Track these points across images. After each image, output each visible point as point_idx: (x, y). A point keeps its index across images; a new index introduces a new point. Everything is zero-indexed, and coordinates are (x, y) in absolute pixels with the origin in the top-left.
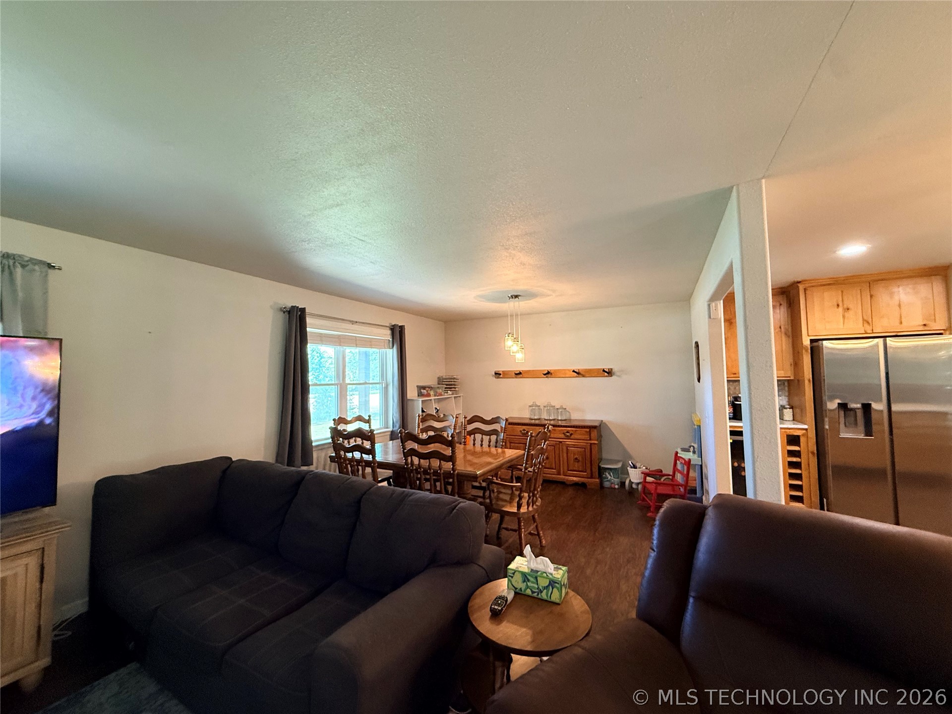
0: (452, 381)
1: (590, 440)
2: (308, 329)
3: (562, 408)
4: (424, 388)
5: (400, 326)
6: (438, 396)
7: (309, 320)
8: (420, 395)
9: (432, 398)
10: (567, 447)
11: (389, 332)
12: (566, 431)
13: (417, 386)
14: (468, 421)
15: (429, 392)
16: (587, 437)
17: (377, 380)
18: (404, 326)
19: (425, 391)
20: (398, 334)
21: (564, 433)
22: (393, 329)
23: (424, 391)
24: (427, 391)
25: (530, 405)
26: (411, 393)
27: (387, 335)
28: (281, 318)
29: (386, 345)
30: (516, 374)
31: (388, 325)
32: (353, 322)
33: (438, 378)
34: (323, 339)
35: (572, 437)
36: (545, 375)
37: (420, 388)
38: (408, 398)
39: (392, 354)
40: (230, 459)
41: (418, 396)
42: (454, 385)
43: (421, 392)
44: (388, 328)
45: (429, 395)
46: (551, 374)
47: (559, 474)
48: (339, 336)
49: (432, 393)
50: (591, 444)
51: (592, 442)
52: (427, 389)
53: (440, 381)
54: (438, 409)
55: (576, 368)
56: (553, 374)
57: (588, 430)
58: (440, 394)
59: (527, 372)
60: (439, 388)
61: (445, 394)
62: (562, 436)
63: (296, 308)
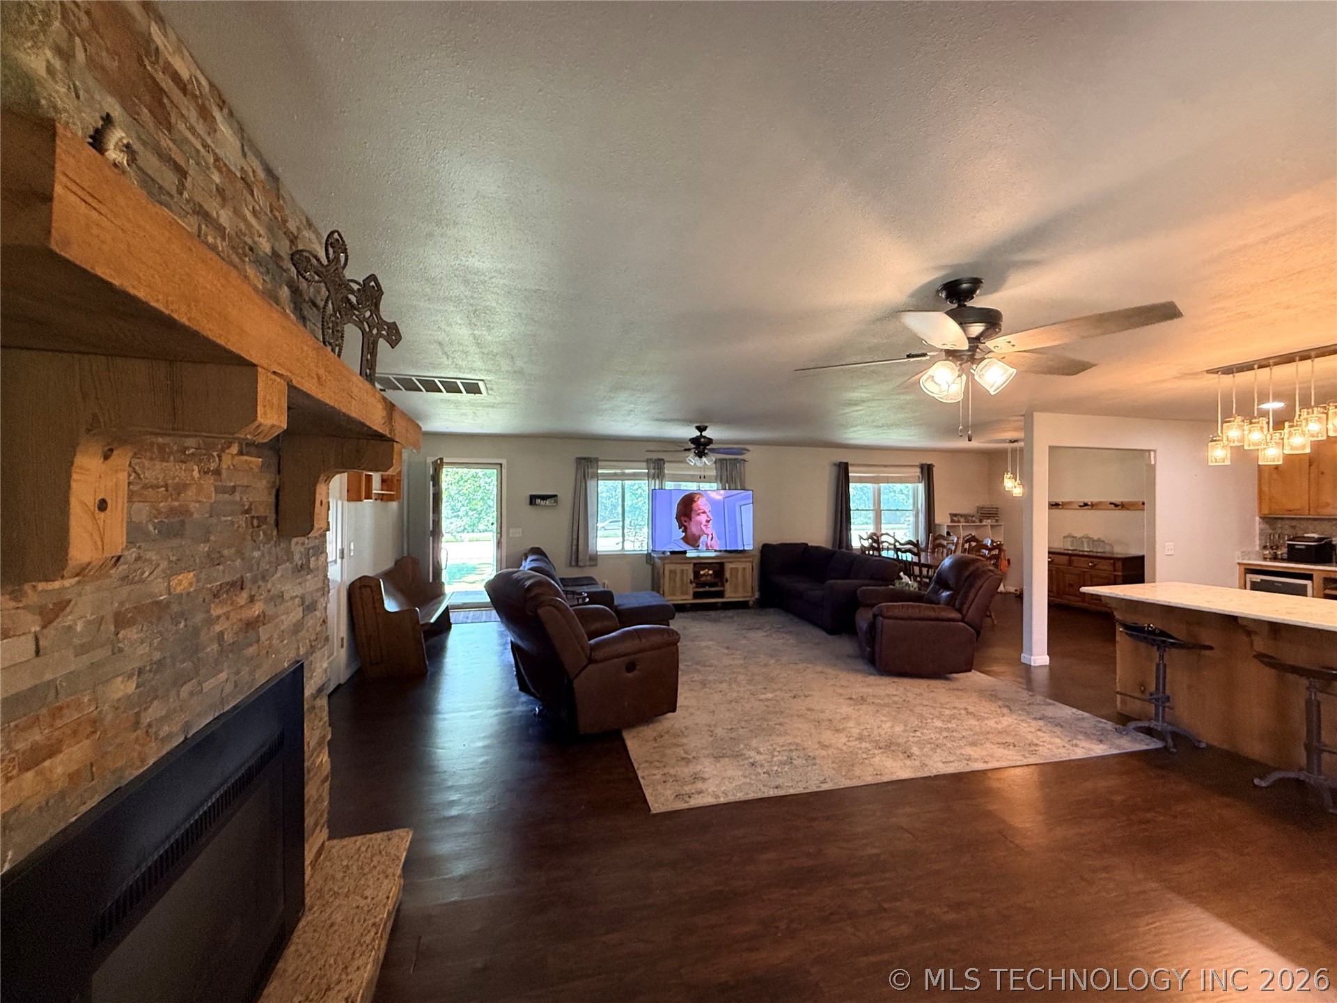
0: (992, 511)
1: (1115, 571)
2: (849, 474)
3: (1099, 540)
4: (955, 515)
5: (928, 465)
6: (970, 523)
7: (850, 469)
8: (952, 521)
9: (961, 524)
11: (918, 470)
12: (1090, 561)
13: (950, 514)
15: (960, 519)
16: (1111, 568)
17: (911, 508)
18: (933, 464)
20: (927, 472)
22: (922, 466)
23: (955, 519)
24: (958, 518)
26: (942, 519)
27: (916, 472)
28: (835, 469)
29: (916, 481)
30: (1052, 505)
31: (918, 464)
32: (885, 466)
34: (861, 480)
35: (1097, 567)
36: (1080, 506)
37: (952, 515)
38: (936, 522)
39: (921, 487)
40: (807, 544)
42: (997, 514)
43: (953, 519)
44: (918, 467)
45: (959, 522)
46: (1091, 506)
48: (874, 476)
49: (962, 520)
50: (1115, 576)
51: (1116, 573)
52: (958, 516)
53: (979, 508)
55: (1113, 500)
56: (1093, 506)
57: (1112, 561)
58: (974, 522)
59: (1070, 503)
60: (973, 516)
61: (981, 522)
62: (1087, 566)
63: (840, 463)
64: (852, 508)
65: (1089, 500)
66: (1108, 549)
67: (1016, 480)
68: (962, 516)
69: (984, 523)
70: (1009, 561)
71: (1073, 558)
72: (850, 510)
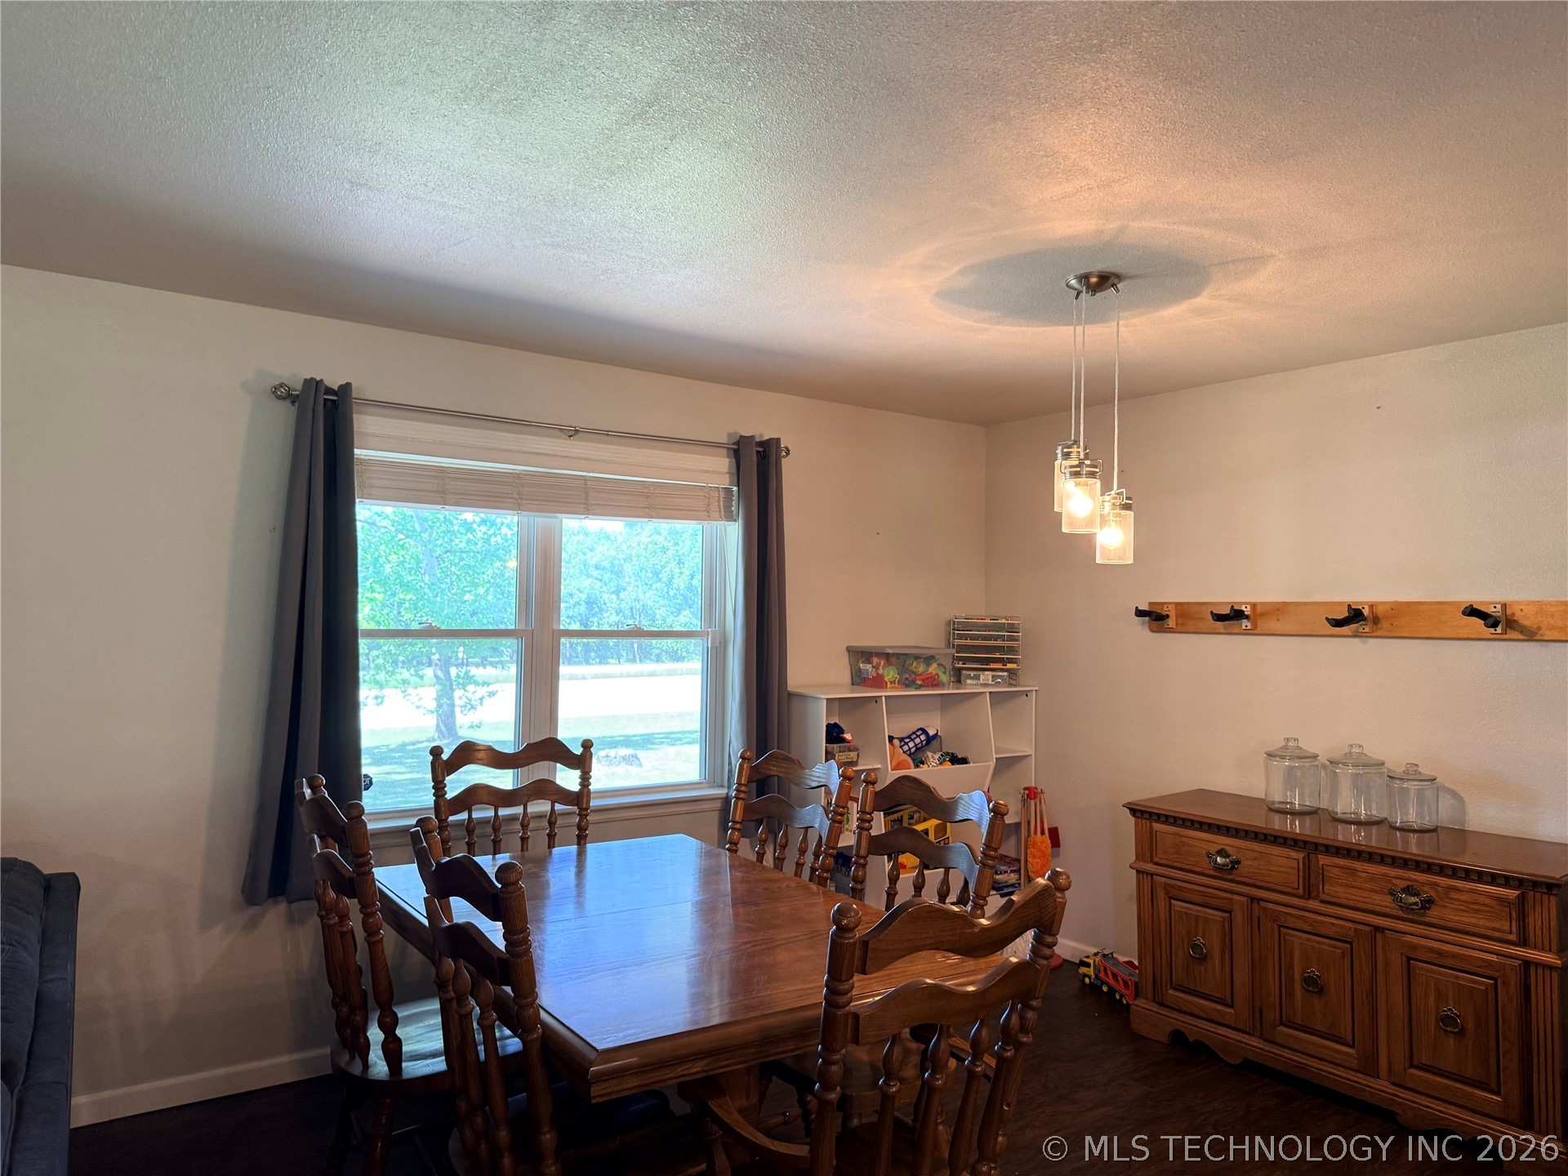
0: (996, 638)
2: (357, 451)
4: (867, 657)
5: (762, 444)
6: (919, 687)
8: (859, 679)
9: (886, 692)
10: (1409, 959)
11: (721, 464)
12: (1403, 884)
13: (849, 650)
14: (877, 794)
15: (881, 671)
16: (1508, 928)
18: (779, 439)
19: (869, 667)
21: (1392, 893)
22: (739, 449)
23: (866, 669)
24: (876, 668)
25: (1270, 749)
27: (716, 470)
29: (714, 507)
30: (1219, 618)
31: (725, 440)
33: (949, 623)
35: (1434, 915)
36: (1338, 623)
37: (859, 654)
38: (791, 688)
39: (732, 534)
41: (853, 684)
42: (1012, 650)
43: (860, 670)
44: (725, 451)
45: (878, 682)
46: (1376, 620)
47: (1369, 1066)
48: (517, 476)
49: (890, 674)
52: (875, 660)
53: (957, 629)
54: (931, 732)
56: (1385, 624)
57: (1512, 894)
58: (933, 682)
59: (1278, 610)
60: (929, 659)
61: (958, 677)
62: (1385, 902)
63: (314, 386)
64: (363, 623)
65: (1363, 595)
66: (1443, 813)
67: (1106, 488)
68: (887, 657)
69: (970, 686)
70: (1054, 834)
71: (1323, 860)
72: (353, 633)
